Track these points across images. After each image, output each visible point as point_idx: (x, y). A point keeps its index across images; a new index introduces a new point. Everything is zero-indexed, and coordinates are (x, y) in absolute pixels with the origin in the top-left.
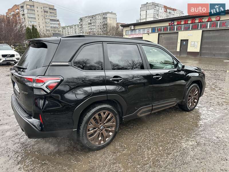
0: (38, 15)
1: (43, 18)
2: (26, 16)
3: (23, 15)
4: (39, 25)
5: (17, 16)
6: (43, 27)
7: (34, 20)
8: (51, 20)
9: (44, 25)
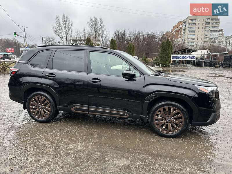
0: (199, 28)
1: (203, 30)
2: (187, 30)
3: (185, 29)
4: (198, 37)
5: (179, 31)
6: (202, 39)
7: (194, 33)
8: (212, 31)
9: (202, 37)
